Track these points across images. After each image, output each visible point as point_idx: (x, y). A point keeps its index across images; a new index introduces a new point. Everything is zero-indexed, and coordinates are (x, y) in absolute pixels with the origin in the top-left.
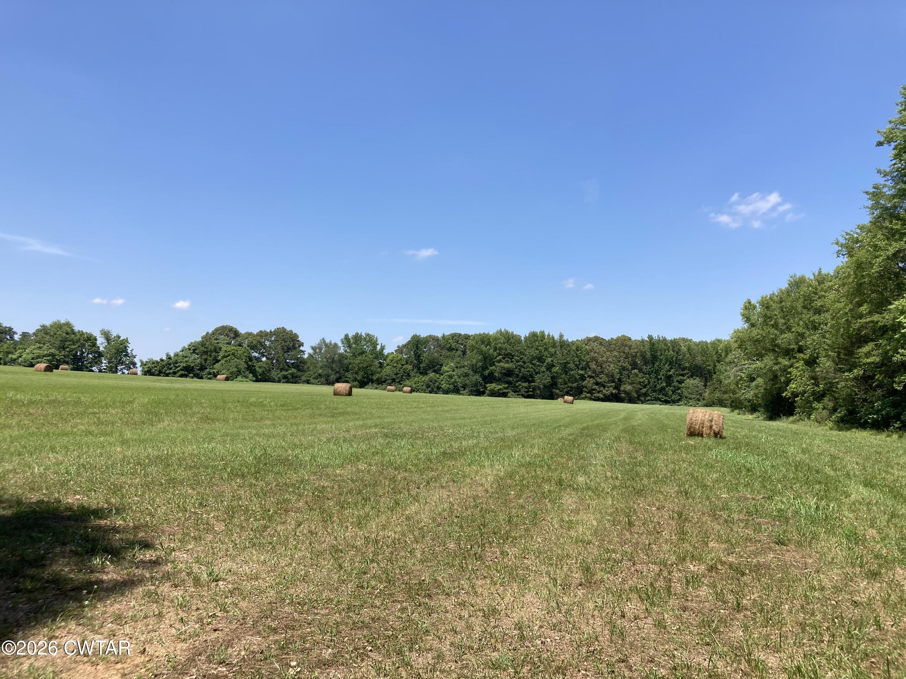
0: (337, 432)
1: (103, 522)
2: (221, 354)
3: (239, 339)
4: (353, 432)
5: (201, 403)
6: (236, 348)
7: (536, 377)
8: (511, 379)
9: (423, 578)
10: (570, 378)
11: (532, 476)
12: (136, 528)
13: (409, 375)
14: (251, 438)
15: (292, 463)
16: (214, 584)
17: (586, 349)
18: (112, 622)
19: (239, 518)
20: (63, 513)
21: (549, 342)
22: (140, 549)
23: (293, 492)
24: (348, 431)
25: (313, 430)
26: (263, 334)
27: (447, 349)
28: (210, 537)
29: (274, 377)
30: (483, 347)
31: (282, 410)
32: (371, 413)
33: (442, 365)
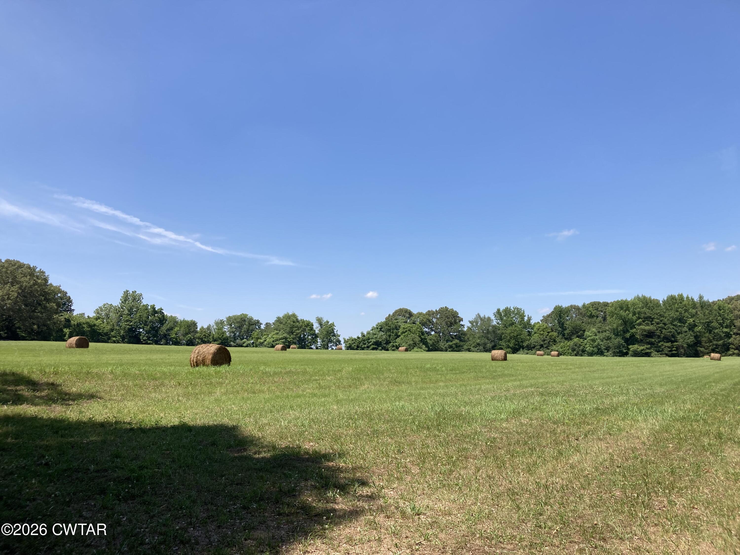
0: (499, 391)
1: (331, 464)
2: (401, 330)
3: (413, 318)
4: (512, 392)
5: (390, 370)
6: (411, 325)
7: (679, 337)
8: (653, 340)
9: (596, 522)
10: (715, 336)
11: (689, 430)
12: (354, 469)
13: (555, 341)
14: (430, 397)
15: (465, 418)
16: (417, 517)
17: (729, 308)
18: (345, 543)
19: (430, 463)
20: (303, 456)
21: (689, 304)
22: (359, 486)
23: (470, 442)
24: (508, 390)
25: (479, 390)
26: (431, 313)
27: (588, 316)
28: (409, 478)
29: (442, 347)
30: (622, 313)
31: (452, 373)
32: (526, 375)
33: (584, 331)
